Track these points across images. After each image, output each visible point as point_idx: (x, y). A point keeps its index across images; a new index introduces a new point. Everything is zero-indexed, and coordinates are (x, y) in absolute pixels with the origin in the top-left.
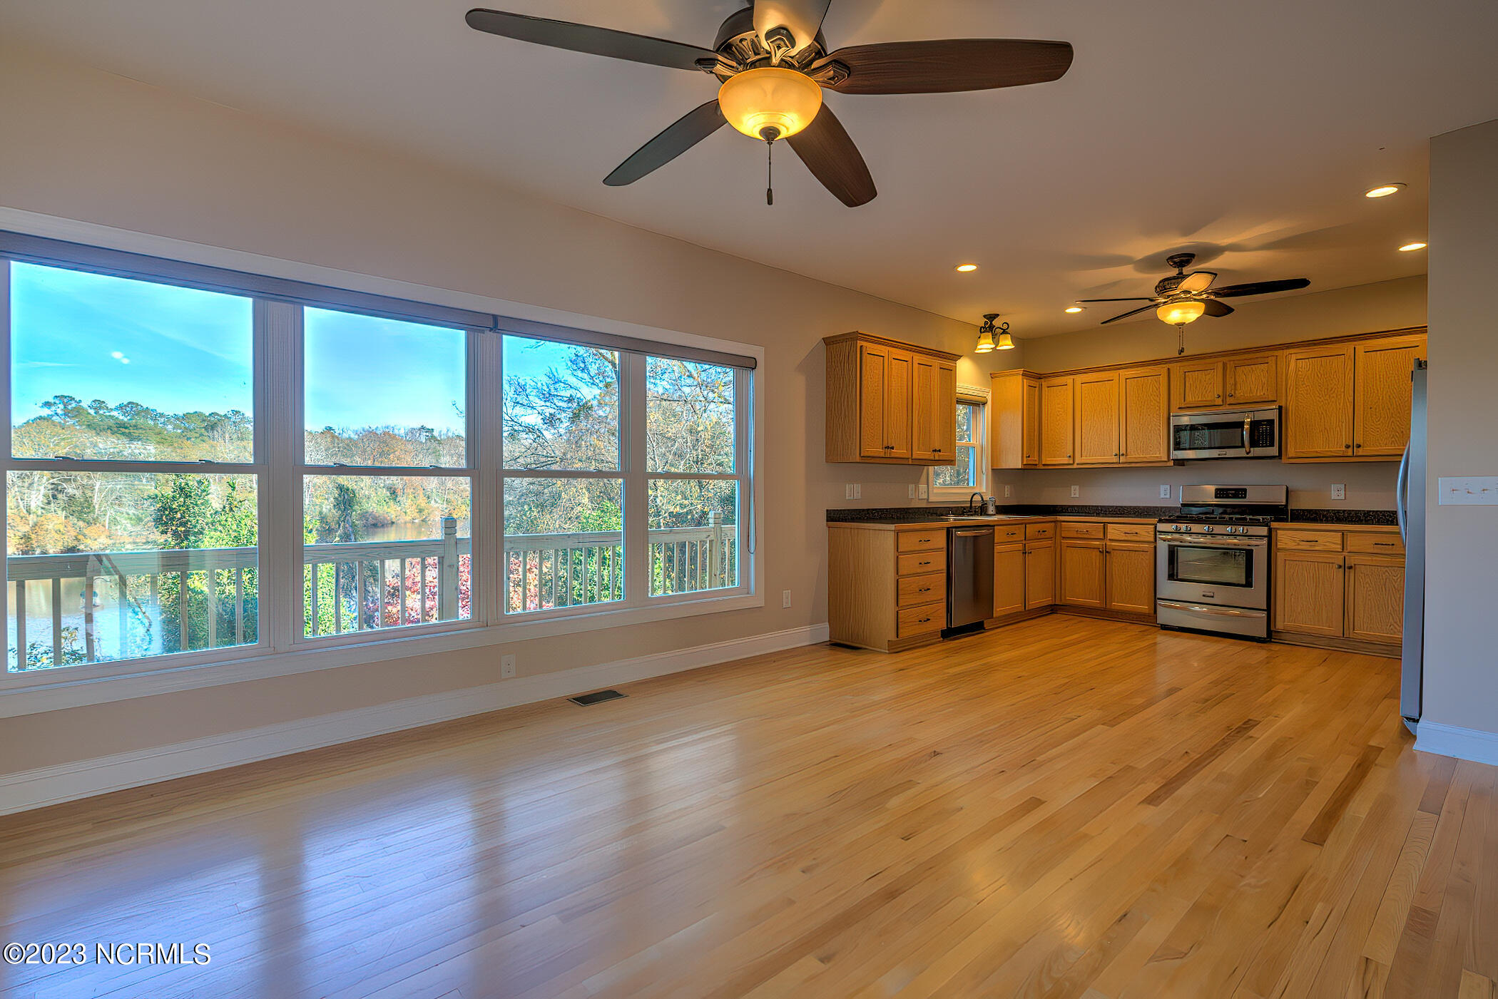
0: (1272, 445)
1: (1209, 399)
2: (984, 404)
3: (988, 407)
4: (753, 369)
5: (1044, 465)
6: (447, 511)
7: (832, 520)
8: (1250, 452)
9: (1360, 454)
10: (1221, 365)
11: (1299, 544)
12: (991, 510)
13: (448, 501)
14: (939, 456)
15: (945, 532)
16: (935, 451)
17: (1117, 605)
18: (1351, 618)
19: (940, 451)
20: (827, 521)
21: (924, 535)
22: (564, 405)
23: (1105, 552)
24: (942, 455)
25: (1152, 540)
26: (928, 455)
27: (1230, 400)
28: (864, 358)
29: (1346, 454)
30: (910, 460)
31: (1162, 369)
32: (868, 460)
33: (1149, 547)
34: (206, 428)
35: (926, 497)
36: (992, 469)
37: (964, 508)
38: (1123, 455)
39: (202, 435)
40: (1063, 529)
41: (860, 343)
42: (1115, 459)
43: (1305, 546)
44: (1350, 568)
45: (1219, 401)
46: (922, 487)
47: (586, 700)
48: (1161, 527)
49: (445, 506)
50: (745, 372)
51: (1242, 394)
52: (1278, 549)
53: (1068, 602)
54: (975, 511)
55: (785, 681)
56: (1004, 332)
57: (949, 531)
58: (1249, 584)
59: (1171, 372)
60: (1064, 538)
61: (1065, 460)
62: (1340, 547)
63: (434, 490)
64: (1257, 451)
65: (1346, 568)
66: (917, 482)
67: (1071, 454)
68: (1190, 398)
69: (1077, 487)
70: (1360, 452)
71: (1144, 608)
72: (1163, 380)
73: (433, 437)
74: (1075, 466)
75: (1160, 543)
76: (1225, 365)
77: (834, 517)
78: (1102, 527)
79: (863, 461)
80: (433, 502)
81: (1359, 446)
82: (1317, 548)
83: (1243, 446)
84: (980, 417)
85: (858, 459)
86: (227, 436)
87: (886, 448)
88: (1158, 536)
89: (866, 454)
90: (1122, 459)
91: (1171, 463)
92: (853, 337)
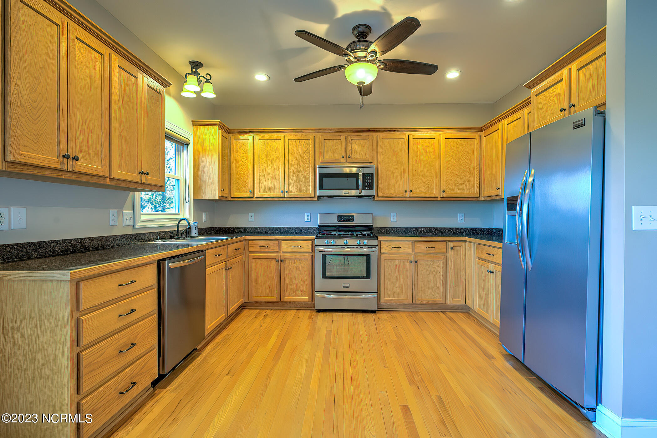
0: (372, 189)
1: (338, 158)
2: (187, 144)
3: (191, 147)
5: (232, 198)
8: (361, 193)
9: (411, 196)
10: (343, 138)
11: (392, 250)
12: (194, 232)
14: (147, 179)
15: (155, 266)
16: (141, 173)
17: (288, 298)
18: (416, 292)
19: (147, 174)
21: (126, 277)
23: (280, 261)
24: (150, 179)
25: (310, 251)
26: (133, 176)
27: (349, 160)
29: (405, 196)
30: (108, 179)
31: (312, 136)
32: (19, 169)
33: (308, 256)
35: (132, 223)
36: (194, 199)
37: (171, 232)
38: (287, 192)
40: (250, 246)
42: (281, 195)
43: (395, 250)
44: (416, 262)
45: (343, 160)
46: (127, 213)
48: (318, 242)
51: (355, 157)
52: (382, 253)
53: (253, 300)
54: (182, 235)
56: (208, 81)
57: (160, 263)
58: (368, 276)
59: (316, 138)
60: (250, 252)
61: (248, 195)
62: (411, 250)
64: (366, 193)
65: (414, 262)
66: (120, 207)
67: (252, 190)
68: (327, 157)
69: (253, 214)
70: (411, 195)
71: (305, 298)
72: (311, 142)
74: (255, 199)
75: (316, 252)
76: (346, 138)
78: (278, 243)
81: (411, 191)
82: (400, 251)
83: (357, 189)
84: (184, 154)
87: (64, 156)
88: (316, 248)
90: (286, 195)
91: (316, 199)
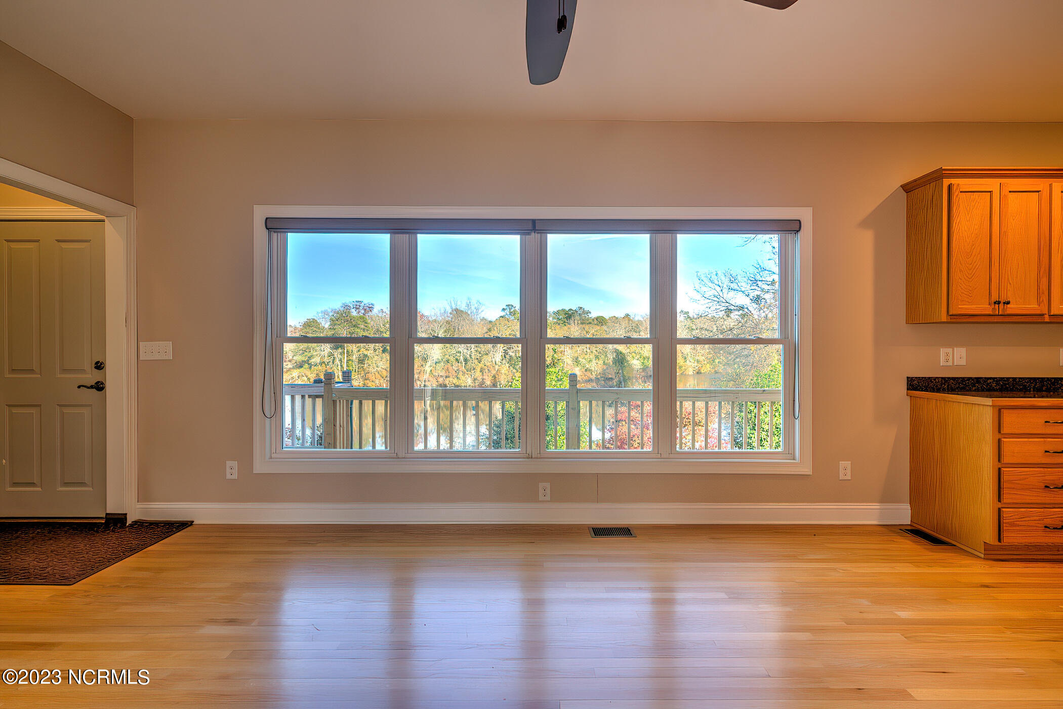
4: (798, 231)
6: (697, 368)
7: (915, 389)
13: (698, 361)
20: (908, 389)
21: (1056, 415)
22: (766, 287)
28: (954, 198)
30: (1046, 316)
32: (958, 319)
34: (566, 318)
39: (564, 322)
41: (946, 182)
47: (600, 532)
49: (696, 364)
50: (790, 236)
55: (811, 561)
63: (689, 354)
73: (689, 317)
77: (915, 384)
79: (952, 320)
80: (688, 361)
85: (944, 318)
86: (576, 321)
87: (995, 303)
89: (955, 312)
92: (937, 176)
